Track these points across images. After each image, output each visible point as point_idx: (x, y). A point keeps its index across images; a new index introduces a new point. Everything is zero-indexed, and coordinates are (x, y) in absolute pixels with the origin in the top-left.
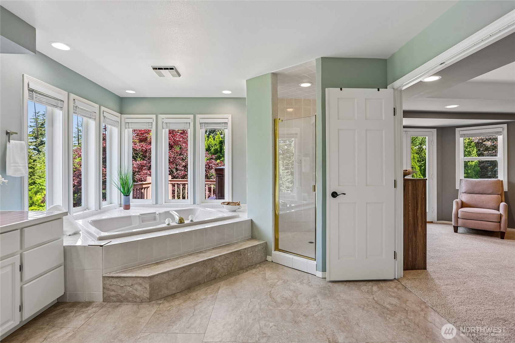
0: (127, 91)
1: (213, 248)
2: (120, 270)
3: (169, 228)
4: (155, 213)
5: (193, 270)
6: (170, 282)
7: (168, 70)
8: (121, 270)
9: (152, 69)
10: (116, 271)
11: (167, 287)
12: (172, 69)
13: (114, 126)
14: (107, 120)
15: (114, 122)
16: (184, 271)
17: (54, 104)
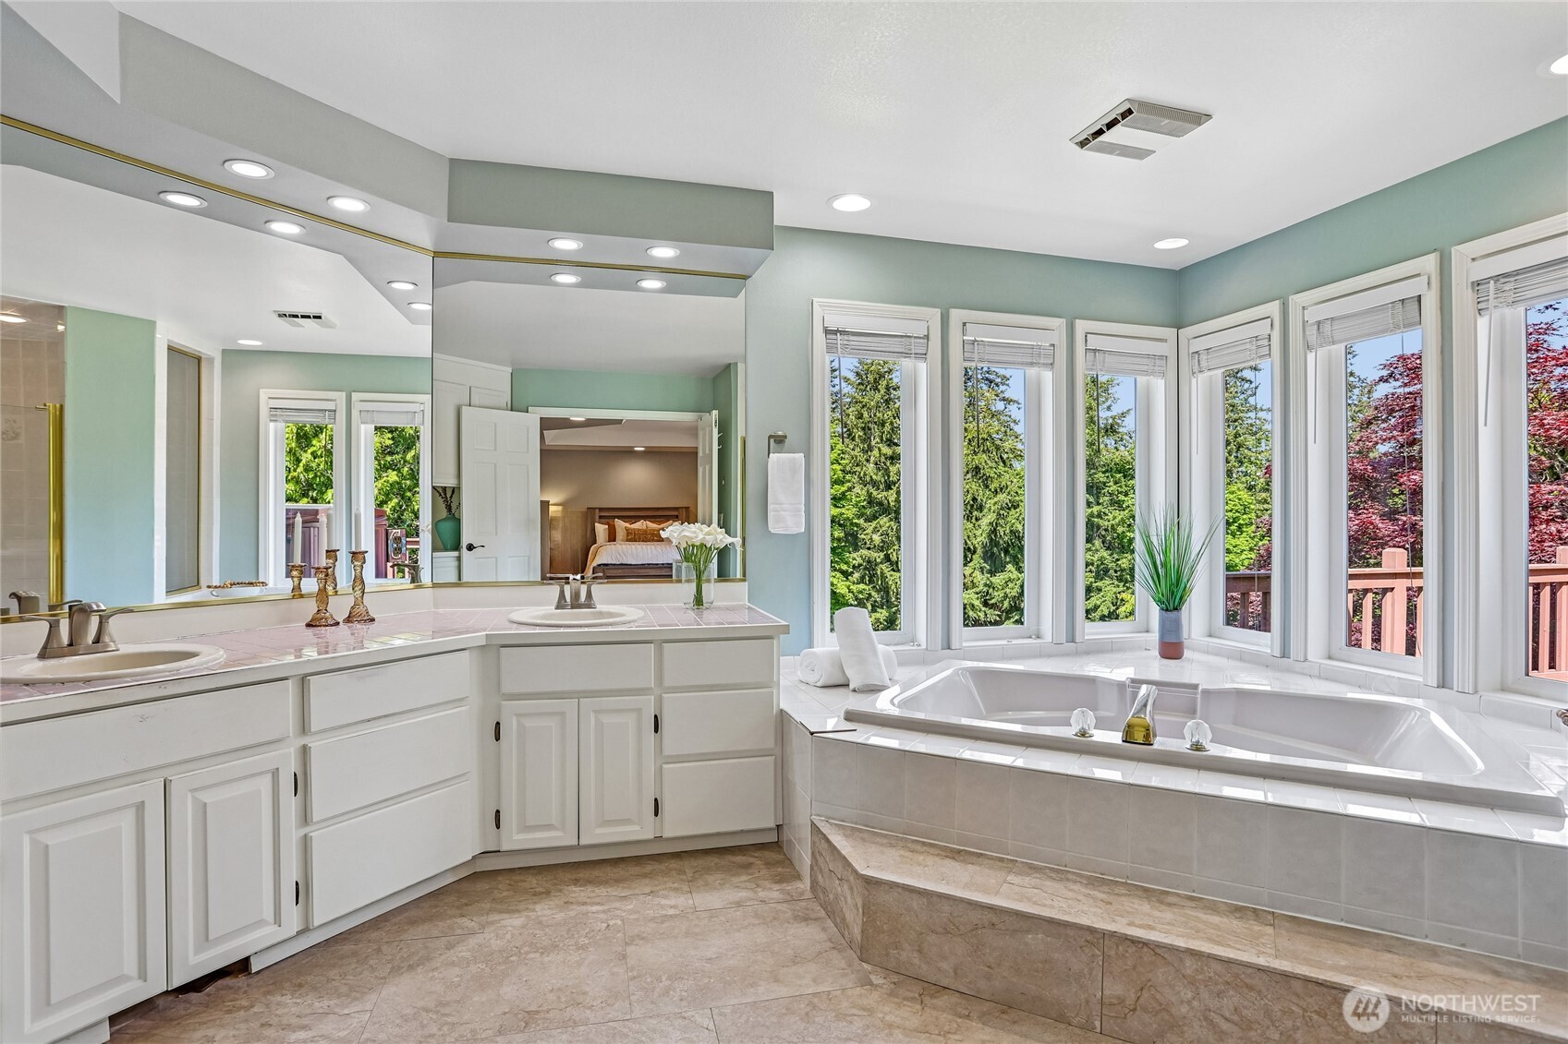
0: (1161, 245)
1: (1238, 909)
2: (852, 823)
3: (1081, 746)
4: (1195, 687)
5: (1035, 940)
6: (934, 936)
7: (1119, 125)
8: (856, 824)
9: (1078, 148)
10: (843, 821)
11: (919, 946)
12: (1130, 112)
13: (1152, 373)
14: (1108, 358)
15: (1145, 361)
16: (993, 925)
17: (901, 351)
